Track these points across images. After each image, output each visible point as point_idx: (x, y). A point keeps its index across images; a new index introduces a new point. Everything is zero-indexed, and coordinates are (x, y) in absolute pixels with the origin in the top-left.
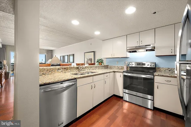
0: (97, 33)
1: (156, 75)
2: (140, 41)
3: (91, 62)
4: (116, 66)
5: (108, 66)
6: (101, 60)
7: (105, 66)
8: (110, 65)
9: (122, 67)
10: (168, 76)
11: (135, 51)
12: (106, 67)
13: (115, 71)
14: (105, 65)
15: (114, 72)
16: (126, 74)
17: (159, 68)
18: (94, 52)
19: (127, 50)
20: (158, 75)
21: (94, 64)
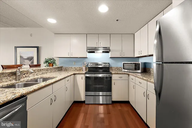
0: (52, 21)
1: (113, 74)
2: (99, 43)
3: (33, 62)
4: (73, 67)
5: (62, 67)
6: (52, 59)
7: (58, 68)
8: (64, 66)
9: (80, 68)
10: (121, 74)
11: (94, 52)
12: (60, 69)
13: (76, 73)
14: (58, 66)
15: (74, 74)
16: (88, 75)
17: (111, 67)
18: (38, 48)
19: (87, 50)
20: (115, 74)
21: (38, 65)
